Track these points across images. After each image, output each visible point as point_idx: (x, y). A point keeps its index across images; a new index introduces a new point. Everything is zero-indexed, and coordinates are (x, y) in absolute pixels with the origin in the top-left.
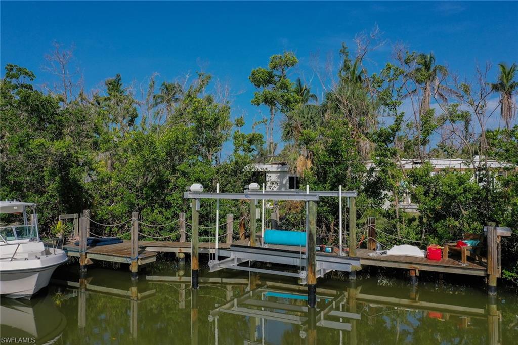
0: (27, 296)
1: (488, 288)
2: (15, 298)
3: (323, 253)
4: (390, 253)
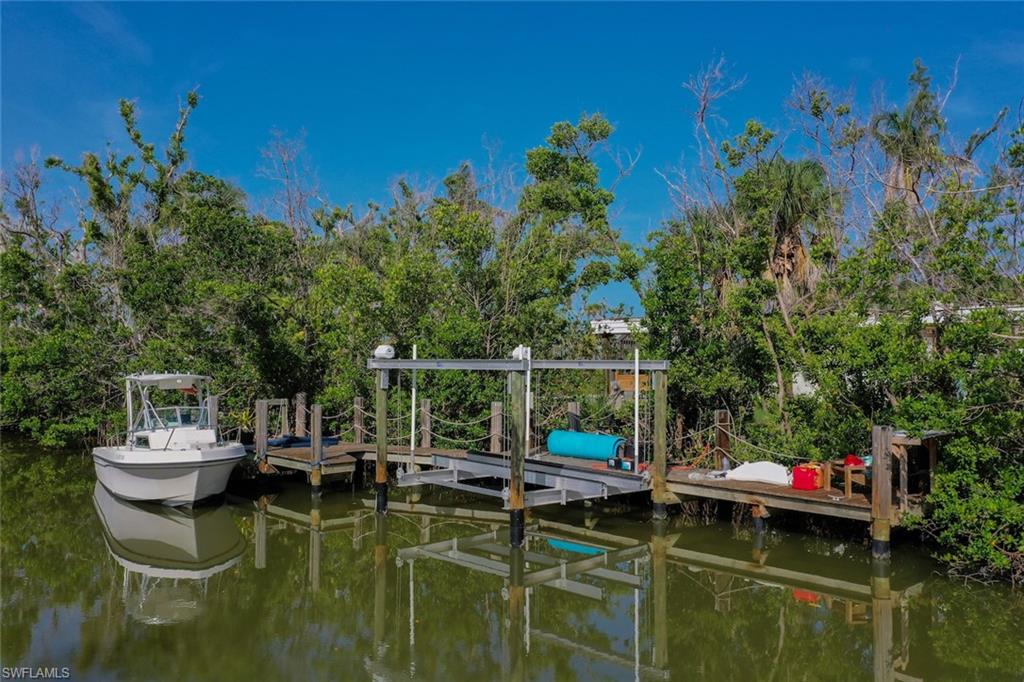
0: (188, 503)
1: (873, 545)
2: (173, 505)
3: (619, 471)
4: (732, 475)
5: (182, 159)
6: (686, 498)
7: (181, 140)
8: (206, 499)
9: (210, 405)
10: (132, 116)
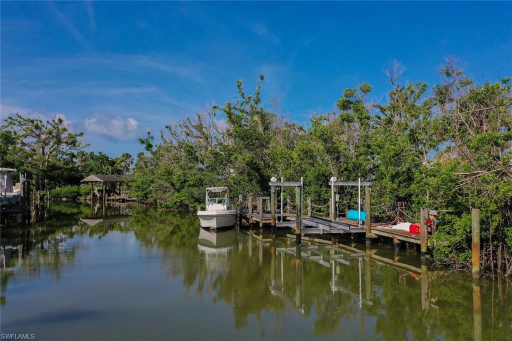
0: (215, 228)
4: (394, 227)
5: (259, 101)
6: (380, 237)
7: (258, 94)
8: (220, 228)
9: (226, 198)
10: (241, 86)
